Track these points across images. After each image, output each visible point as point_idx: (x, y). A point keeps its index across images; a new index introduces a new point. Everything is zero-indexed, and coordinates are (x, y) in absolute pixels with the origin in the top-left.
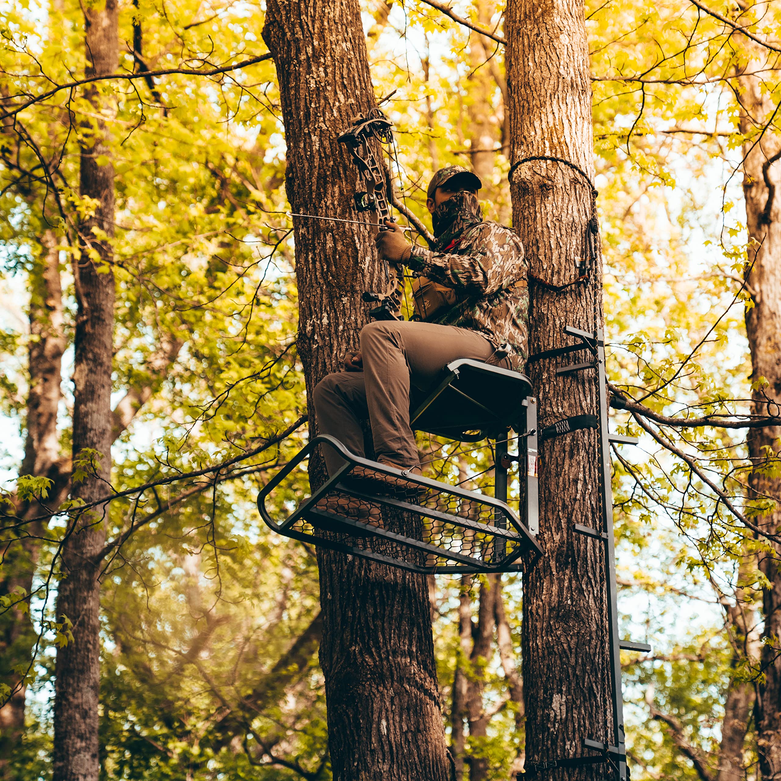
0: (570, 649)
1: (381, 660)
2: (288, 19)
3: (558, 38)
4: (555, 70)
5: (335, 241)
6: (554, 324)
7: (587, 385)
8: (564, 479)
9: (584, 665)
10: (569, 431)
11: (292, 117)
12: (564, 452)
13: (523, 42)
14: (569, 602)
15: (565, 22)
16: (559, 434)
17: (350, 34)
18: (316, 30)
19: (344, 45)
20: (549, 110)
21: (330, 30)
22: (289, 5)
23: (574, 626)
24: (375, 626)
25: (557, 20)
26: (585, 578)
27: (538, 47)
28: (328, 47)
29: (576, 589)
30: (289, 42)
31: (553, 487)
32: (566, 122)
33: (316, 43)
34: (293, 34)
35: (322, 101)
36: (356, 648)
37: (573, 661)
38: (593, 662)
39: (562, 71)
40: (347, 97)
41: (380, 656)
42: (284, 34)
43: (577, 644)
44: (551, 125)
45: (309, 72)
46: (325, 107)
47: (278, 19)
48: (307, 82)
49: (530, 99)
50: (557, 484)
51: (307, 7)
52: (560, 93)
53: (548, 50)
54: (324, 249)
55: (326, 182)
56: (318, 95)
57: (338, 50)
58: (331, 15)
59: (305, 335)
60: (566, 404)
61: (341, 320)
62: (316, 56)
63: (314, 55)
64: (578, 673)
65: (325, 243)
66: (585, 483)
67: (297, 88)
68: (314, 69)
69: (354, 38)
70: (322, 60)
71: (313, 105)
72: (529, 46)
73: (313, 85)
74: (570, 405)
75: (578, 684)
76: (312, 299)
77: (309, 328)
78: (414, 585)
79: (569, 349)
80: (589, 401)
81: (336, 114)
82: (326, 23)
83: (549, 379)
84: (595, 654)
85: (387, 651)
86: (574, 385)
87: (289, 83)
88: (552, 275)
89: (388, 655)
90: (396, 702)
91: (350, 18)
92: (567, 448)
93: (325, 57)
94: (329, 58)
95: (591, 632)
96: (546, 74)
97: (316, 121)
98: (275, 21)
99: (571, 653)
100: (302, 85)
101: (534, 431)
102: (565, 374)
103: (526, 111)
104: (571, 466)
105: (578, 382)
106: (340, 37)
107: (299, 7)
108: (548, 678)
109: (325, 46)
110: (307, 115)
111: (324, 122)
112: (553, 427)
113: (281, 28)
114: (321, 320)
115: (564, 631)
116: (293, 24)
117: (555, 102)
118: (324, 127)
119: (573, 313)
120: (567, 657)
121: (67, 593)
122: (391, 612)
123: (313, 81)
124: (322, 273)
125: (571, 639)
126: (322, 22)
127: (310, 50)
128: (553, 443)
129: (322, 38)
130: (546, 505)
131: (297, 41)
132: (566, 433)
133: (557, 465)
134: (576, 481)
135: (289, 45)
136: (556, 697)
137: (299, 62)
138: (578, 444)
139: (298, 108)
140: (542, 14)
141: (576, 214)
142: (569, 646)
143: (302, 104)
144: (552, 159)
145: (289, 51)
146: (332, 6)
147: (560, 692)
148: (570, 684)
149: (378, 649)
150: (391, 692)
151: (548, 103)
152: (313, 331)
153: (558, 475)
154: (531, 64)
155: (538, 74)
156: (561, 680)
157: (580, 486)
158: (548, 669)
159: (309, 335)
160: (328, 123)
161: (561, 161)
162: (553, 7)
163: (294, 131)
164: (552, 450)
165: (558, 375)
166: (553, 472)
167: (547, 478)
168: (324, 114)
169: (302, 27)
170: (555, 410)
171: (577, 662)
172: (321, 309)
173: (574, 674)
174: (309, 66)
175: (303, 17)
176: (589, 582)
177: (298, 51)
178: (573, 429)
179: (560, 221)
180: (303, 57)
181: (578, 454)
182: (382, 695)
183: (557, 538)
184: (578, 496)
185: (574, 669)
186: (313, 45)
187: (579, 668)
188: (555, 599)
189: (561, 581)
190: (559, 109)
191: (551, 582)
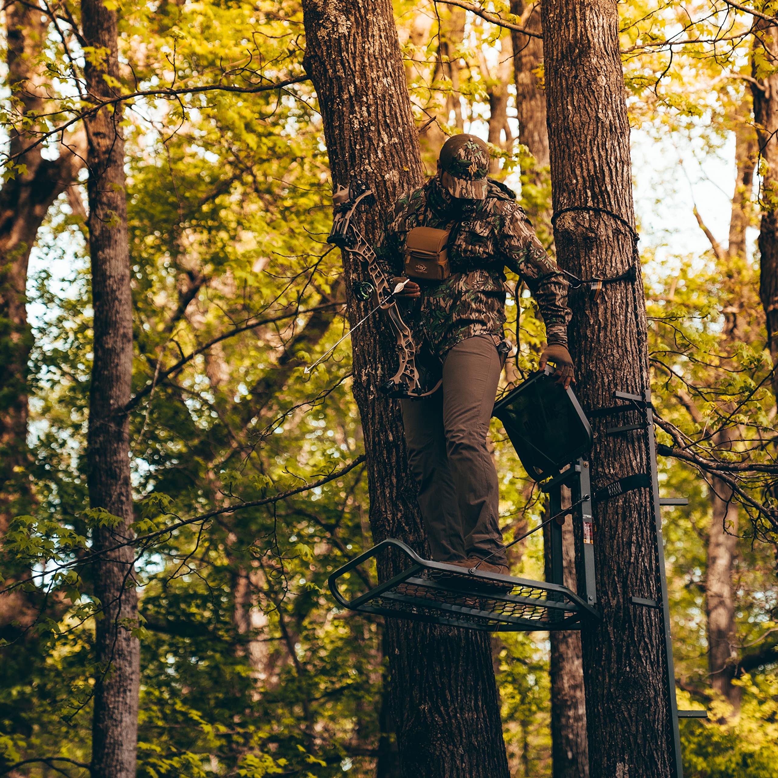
0: (631, 717)
1: (450, 718)
2: (329, 55)
3: (595, 80)
4: (594, 114)
6: (603, 382)
7: (636, 444)
8: (618, 542)
9: (644, 733)
10: (621, 493)
11: (337, 157)
12: (617, 514)
13: (561, 83)
14: (628, 669)
15: (602, 62)
16: (612, 497)
17: (390, 69)
18: (357, 67)
19: (385, 81)
20: (589, 157)
21: (371, 66)
22: (330, 40)
23: (634, 693)
24: (442, 683)
25: (594, 61)
26: (642, 643)
27: (576, 90)
28: (370, 85)
29: (634, 655)
30: (331, 79)
31: (608, 550)
32: (606, 169)
33: (358, 81)
34: (335, 71)
35: (367, 142)
36: (425, 707)
37: (634, 729)
38: (652, 729)
39: (600, 115)
40: (390, 137)
41: (448, 714)
42: (326, 71)
43: (637, 712)
44: (592, 173)
45: (353, 112)
46: (369, 149)
47: (319, 53)
48: (351, 123)
49: (571, 144)
50: (612, 547)
51: (347, 44)
52: (599, 139)
53: (586, 93)
55: (374, 228)
56: (362, 136)
57: (379, 87)
58: (371, 51)
59: (361, 383)
60: (617, 466)
62: (359, 93)
63: (356, 93)
64: (639, 741)
66: (639, 546)
67: (341, 128)
68: (357, 108)
69: (394, 71)
70: (365, 99)
71: (358, 147)
72: (567, 88)
73: (357, 126)
74: (621, 466)
75: (639, 752)
76: (366, 348)
77: (364, 378)
78: (476, 637)
79: (617, 409)
80: (638, 460)
81: (380, 155)
82: (366, 60)
83: (599, 438)
84: (654, 721)
85: (455, 708)
86: (624, 445)
87: (332, 121)
88: (599, 332)
89: (456, 713)
90: (466, 759)
91: (389, 50)
92: (620, 511)
93: (367, 95)
94: (371, 97)
95: (650, 699)
96: (585, 118)
97: (362, 163)
98: (317, 55)
99: (632, 720)
100: (346, 126)
101: (587, 497)
102: (616, 435)
103: (566, 156)
104: (624, 528)
105: (628, 442)
106: (381, 74)
107: (340, 43)
108: (611, 746)
109: (367, 84)
110: (352, 157)
111: (369, 164)
112: (606, 489)
113: (323, 63)
114: (376, 370)
115: (624, 698)
116: (335, 62)
117: (595, 149)
118: (370, 170)
119: (620, 370)
120: (628, 725)
121: (98, 446)
122: (457, 668)
123: (356, 122)
124: (374, 322)
125: (632, 707)
126: (363, 59)
127: (352, 88)
128: (607, 504)
129: (363, 75)
130: (602, 568)
131: (339, 78)
132: (618, 495)
133: (611, 528)
134: (630, 543)
135: (331, 83)
136: (619, 766)
137: (342, 101)
138: (630, 506)
139: (342, 149)
140: (580, 55)
141: (619, 265)
142: (629, 714)
143: (347, 145)
144: (594, 210)
145: (331, 89)
146: (372, 41)
147: (623, 760)
148: (632, 752)
149: (447, 707)
150: (461, 751)
151: (588, 150)
152: (369, 380)
153: (612, 538)
154: (570, 107)
155: (577, 119)
156: (623, 748)
157: (633, 549)
158: (610, 736)
159: (365, 385)
160: (373, 165)
161: (604, 211)
162: (590, 47)
163: (340, 171)
164: (605, 512)
165: (608, 435)
166: (607, 535)
167: (601, 541)
168: (369, 156)
169: (343, 64)
170: (607, 471)
171: (637, 729)
172: (375, 359)
173: (636, 742)
174: (352, 106)
175: (344, 54)
176: (646, 648)
177: (341, 90)
178: (625, 491)
179: (604, 274)
180: (345, 97)
181: (631, 516)
182: (453, 754)
183: (614, 603)
184: (632, 560)
185: (635, 737)
186: (355, 83)
187: (640, 736)
188: (614, 666)
189: (619, 647)
190: (600, 156)
191: (610, 648)
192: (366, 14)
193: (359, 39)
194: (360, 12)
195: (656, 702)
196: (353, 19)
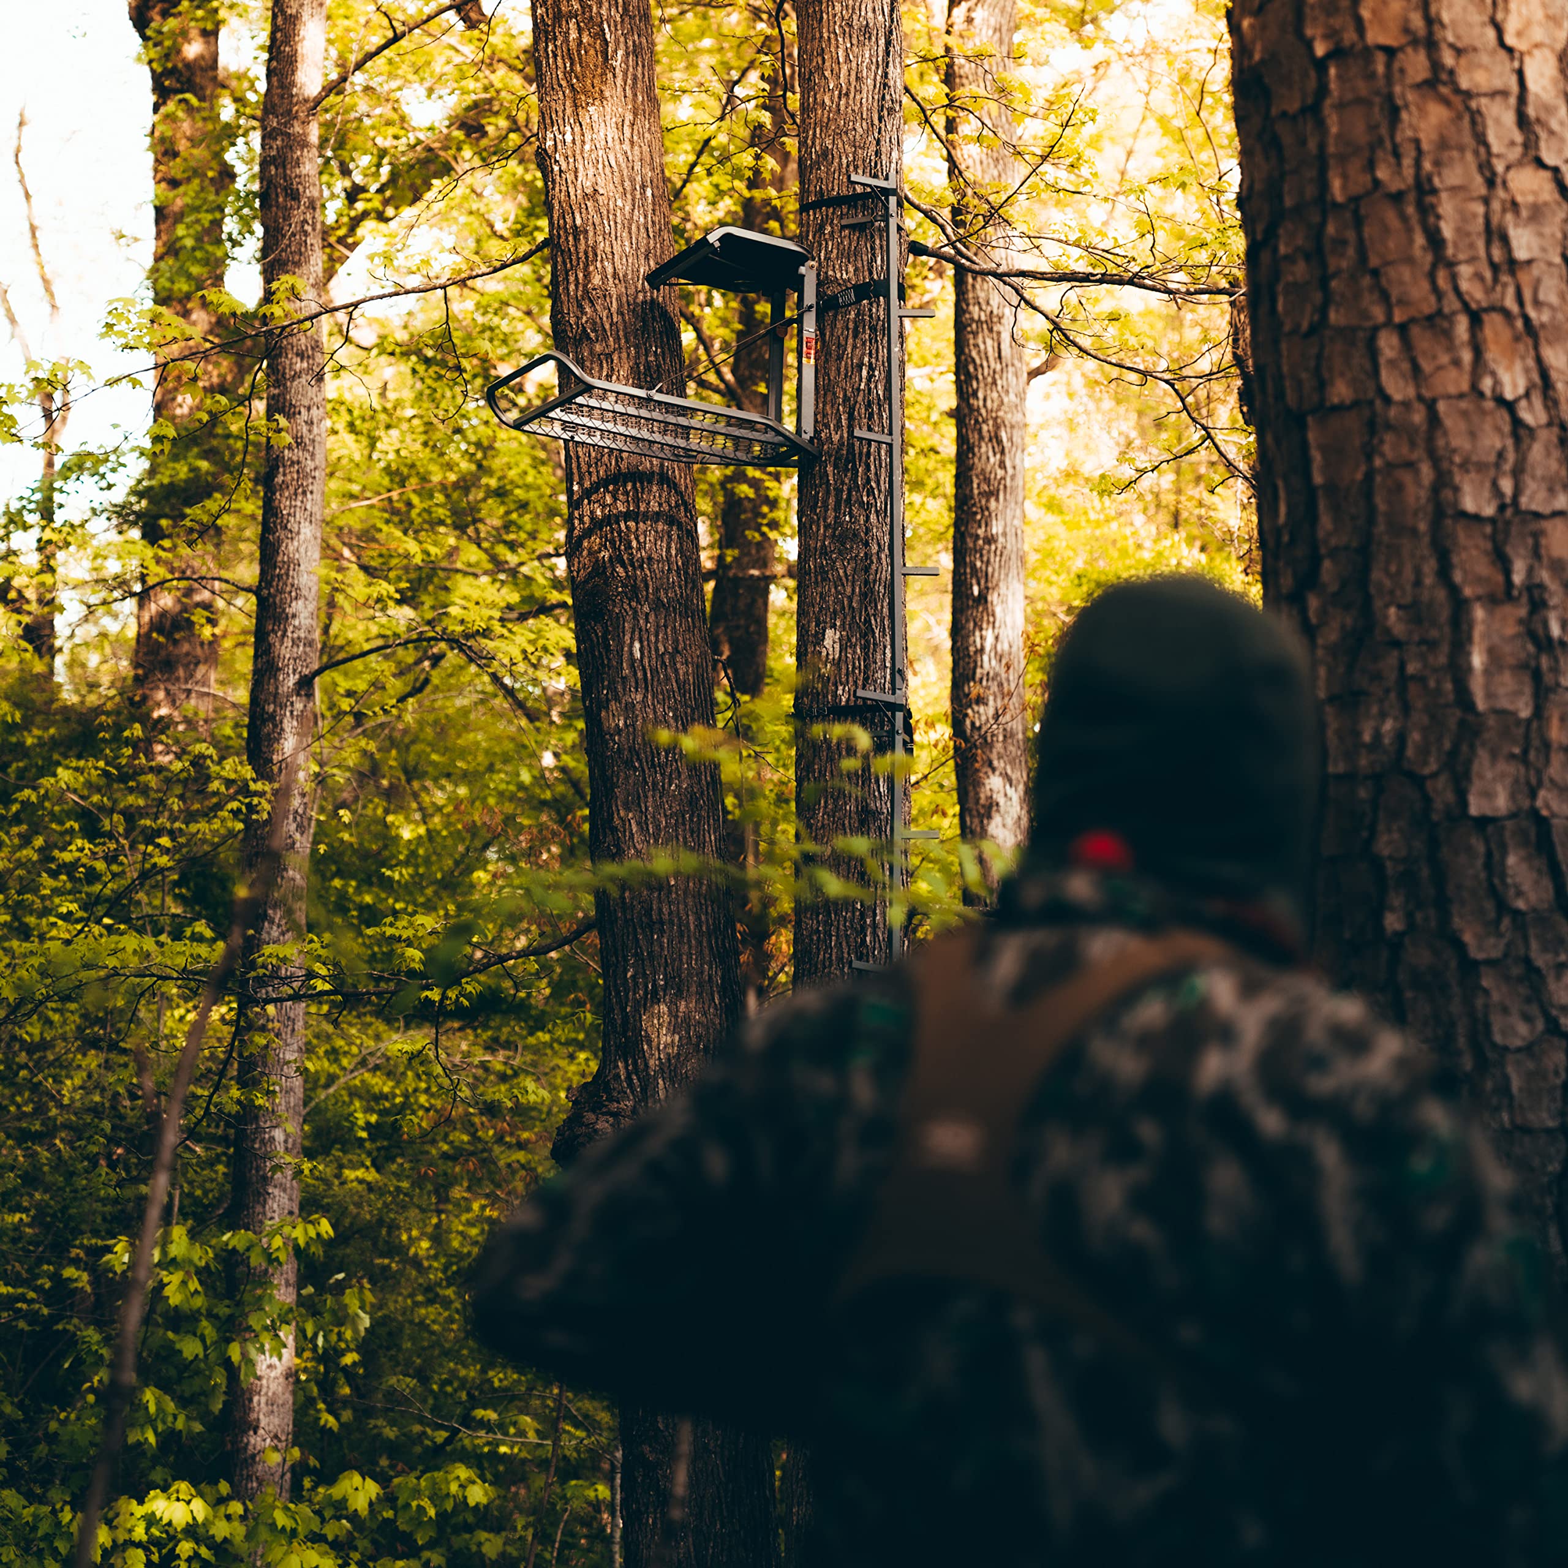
0: (846, 576)
1: (634, 569)
5: (580, 30)
6: (840, 164)
7: (876, 238)
8: (846, 364)
9: (861, 594)
10: (854, 303)
12: (848, 329)
14: (847, 518)
16: (843, 307)
23: (852, 547)
24: (627, 527)
26: (867, 488)
29: (855, 502)
31: (832, 375)
36: (605, 555)
41: (632, 565)
50: (839, 370)
54: (566, 40)
61: (588, 138)
64: (854, 605)
65: (567, 33)
66: (871, 368)
74: (857, 270)
75: (853, 617)
77: (549, 143)
79: (857, 197)
83: (832, 233)
84: (875, 581)
85: (642, 558)
86: (862, 242)
88: (840, 99)
89: (643, 563)
90: (652, 618)
92: (851, 325)
95: (871, 555)
99: (847, 580)
101: (812, 306)
102: (852, 228)
104: (854, 347)
105: (867, 239)
108: (821, 609)
112: (835, 297)
114: (564, 133)
115: (840, 553)
120: (842, 585)
124: (564, 73)
125: (848, 563)
128: (835, 316)
130: (824, 395)
132: (850, 305)
133: (839, 346)
134: (860, 366)
136: (829, 633)
138: (863, 319)
141: (870, 15)
142: (845, 572)
147: (834, 626)
148: (845, 618)
149: (631, 555)
150: (646, 609)
152: (554, 146)
153: (840, 358)
156: (835, 612)
157: (864, 373)
158: (820, 598)
159: (549, 151)
164: (833, 326)
165: (843, 227)
166: (834, 355)
167: (826, 361)
170: (838, 275)
171: (853, 590)
172: (563, 120)
173: (850, 606)
176: (871, 492)
178: (859, 301)
179: (851, 26)
181: (864, 331)
182: (635, 612)
183: (836, 438)
184: (863, 386)
185: (850, 600)
187: (856, 598)
188: (831, 514)
189: (839, 492)
191: (828, 493)
195: (879, 559)
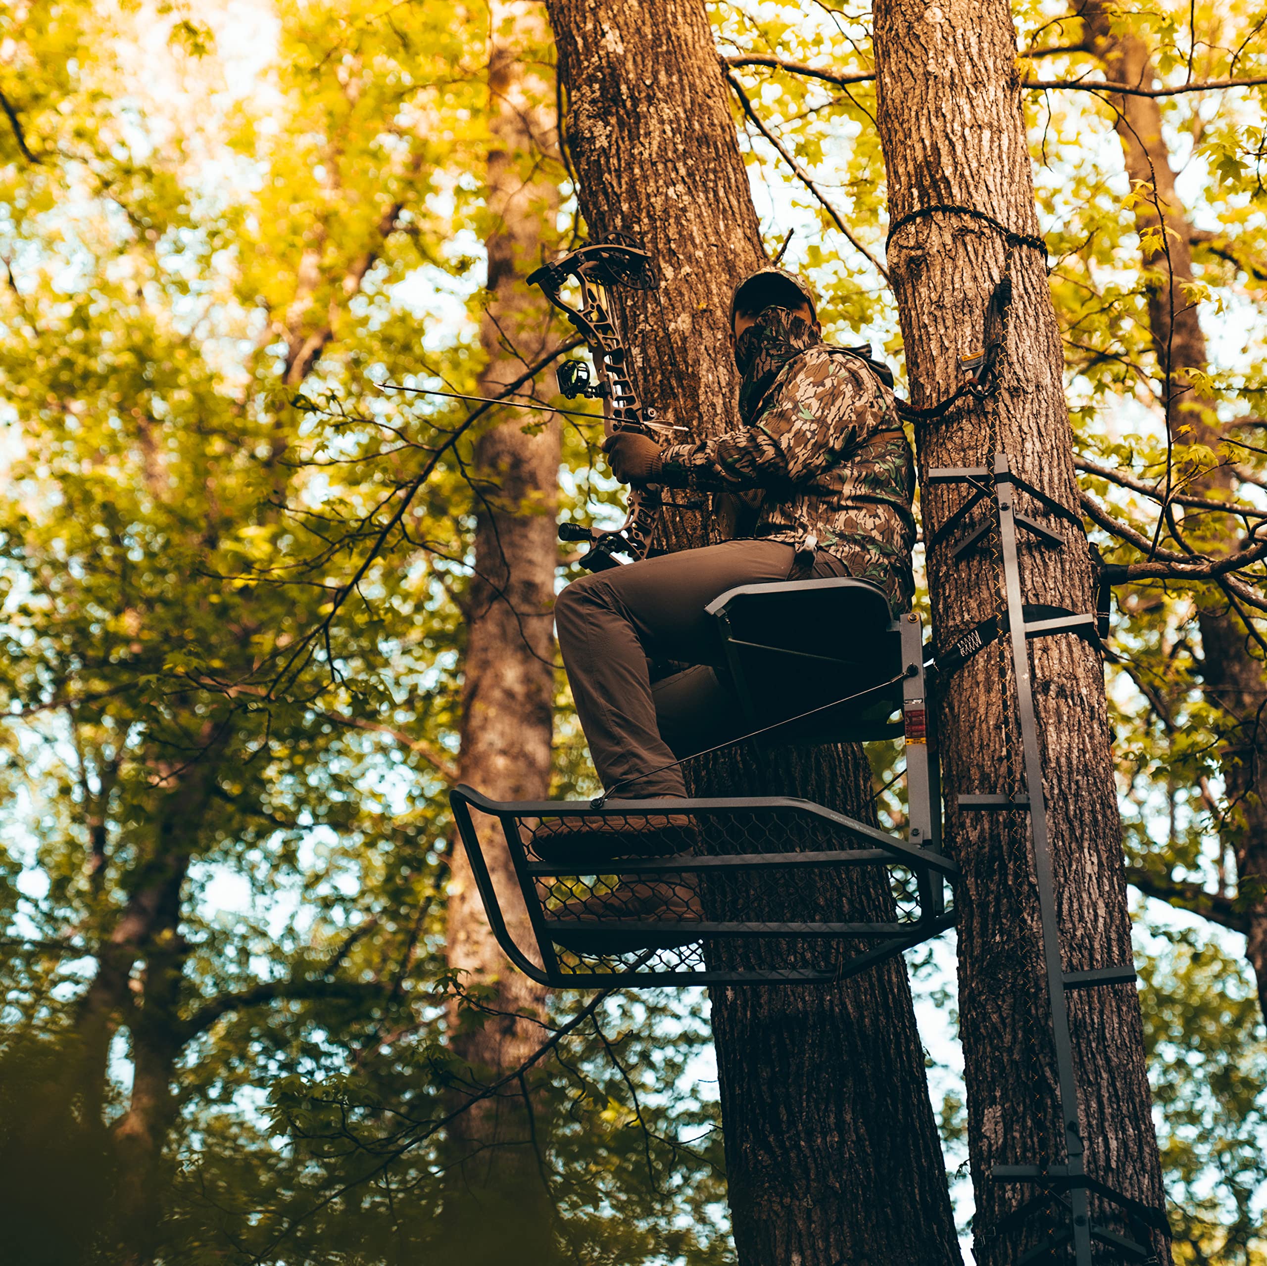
0: (1003, 1020)
1: (785, 1151)
3: (920, 18)
4: (922, 70)
8: (982, 731)
9: (1027, 1040)
10: (981, 647)
12: (978, 684)
14: (998, 938)
16: (968, 660)
18: (624, 187)
20: (916, 138)
23: (1006, 977)
24: (773, 1097)
27: (893, 49)
28: (644, 203)
29: (1007, 911)
31: (965, 752)
32: (943, 145)
33: (625, 207)
37: (1008, 1038)
39: (932, 67)
40: (677, 267)
43: (1013, 1007)
44: (920, 160)
50: (971, 744)
52: (930, 105)
53: (907, 45)
57: (658, 201)
58: (646, 155)
60: (973, 604)
64: (1016, 1056)
70: (637, 228)
72: (884, 53)
74: (981, 602)
75: (1018, 1077)
81: (662, 300)
82: (637, 171)
83: (948, 573)
88: (939, 400)
89: (799, 1140)
90: (817, 1216)
92: (981, 677)
93: (640, 221)
94: (646, 221)
96: (908, 85)
99: (1005, 1027)
102: (968, 555)
104: (989, 704)
106: (661, 182)
108: (978, 1085)
109: (639, 205)
111: (646, 320)
112: (955, 650)
115: (992, 991)
117: (923, 121)
118: (647, 329)
120: (999, 1036)
125: (1004, 1001)
126: (632, 172)
128: (961, 677)
129: (633, 193)
132: (976, 651)
133: (969, 712)
134: (999, 724)
136: (988, 1113)
138: (997, 664)
141: (969, 284)
142: (1000, 1015)
144: (923, 214)
146: (646, 142)
147: (993, 1101)
148: (1006, 1082)
149: (780, 1134)
150: (808, 1202)
151: (913, 129)
153: (971, 728)
154: (888, 80)
155: (898, 91)
156: (993, 1081)
160: (652, 320)
161: (938, 209)
165: (960, 557)
169: (606, 194)
170: (959, 621)
171: (1015, 1038)
173: (1012, 1062)
178: (986, 642)
179: (941, 307)
182: (788, 1209)
183: (973, 835)
185: (1011, 1053)
186: (622, 212)
189: (983, 906)
190: (932, 130)
192: (635, 105)
193: (625, 145)
194: (624, 106)
196: (613, 120)
